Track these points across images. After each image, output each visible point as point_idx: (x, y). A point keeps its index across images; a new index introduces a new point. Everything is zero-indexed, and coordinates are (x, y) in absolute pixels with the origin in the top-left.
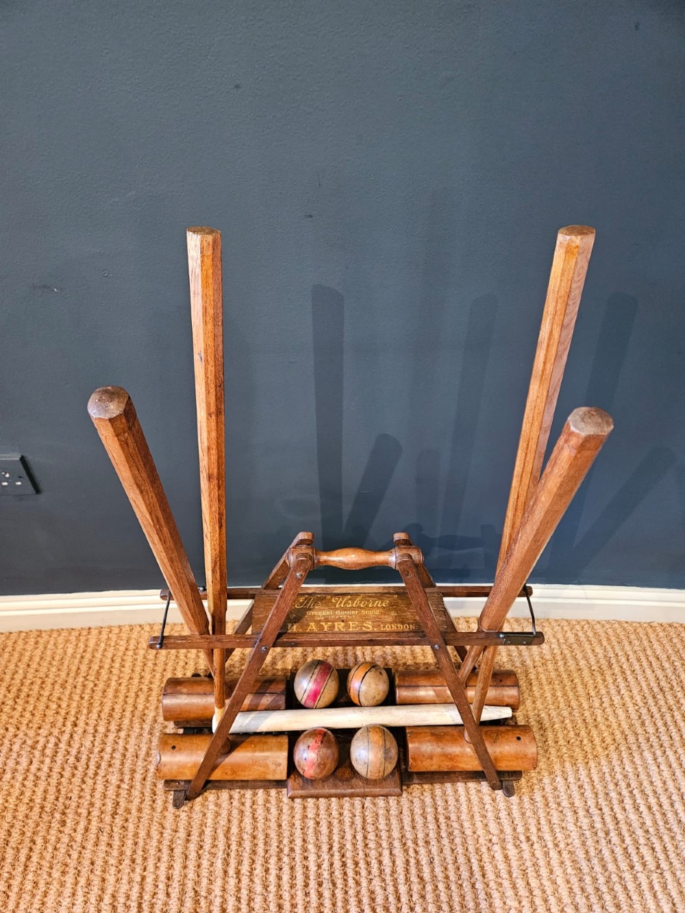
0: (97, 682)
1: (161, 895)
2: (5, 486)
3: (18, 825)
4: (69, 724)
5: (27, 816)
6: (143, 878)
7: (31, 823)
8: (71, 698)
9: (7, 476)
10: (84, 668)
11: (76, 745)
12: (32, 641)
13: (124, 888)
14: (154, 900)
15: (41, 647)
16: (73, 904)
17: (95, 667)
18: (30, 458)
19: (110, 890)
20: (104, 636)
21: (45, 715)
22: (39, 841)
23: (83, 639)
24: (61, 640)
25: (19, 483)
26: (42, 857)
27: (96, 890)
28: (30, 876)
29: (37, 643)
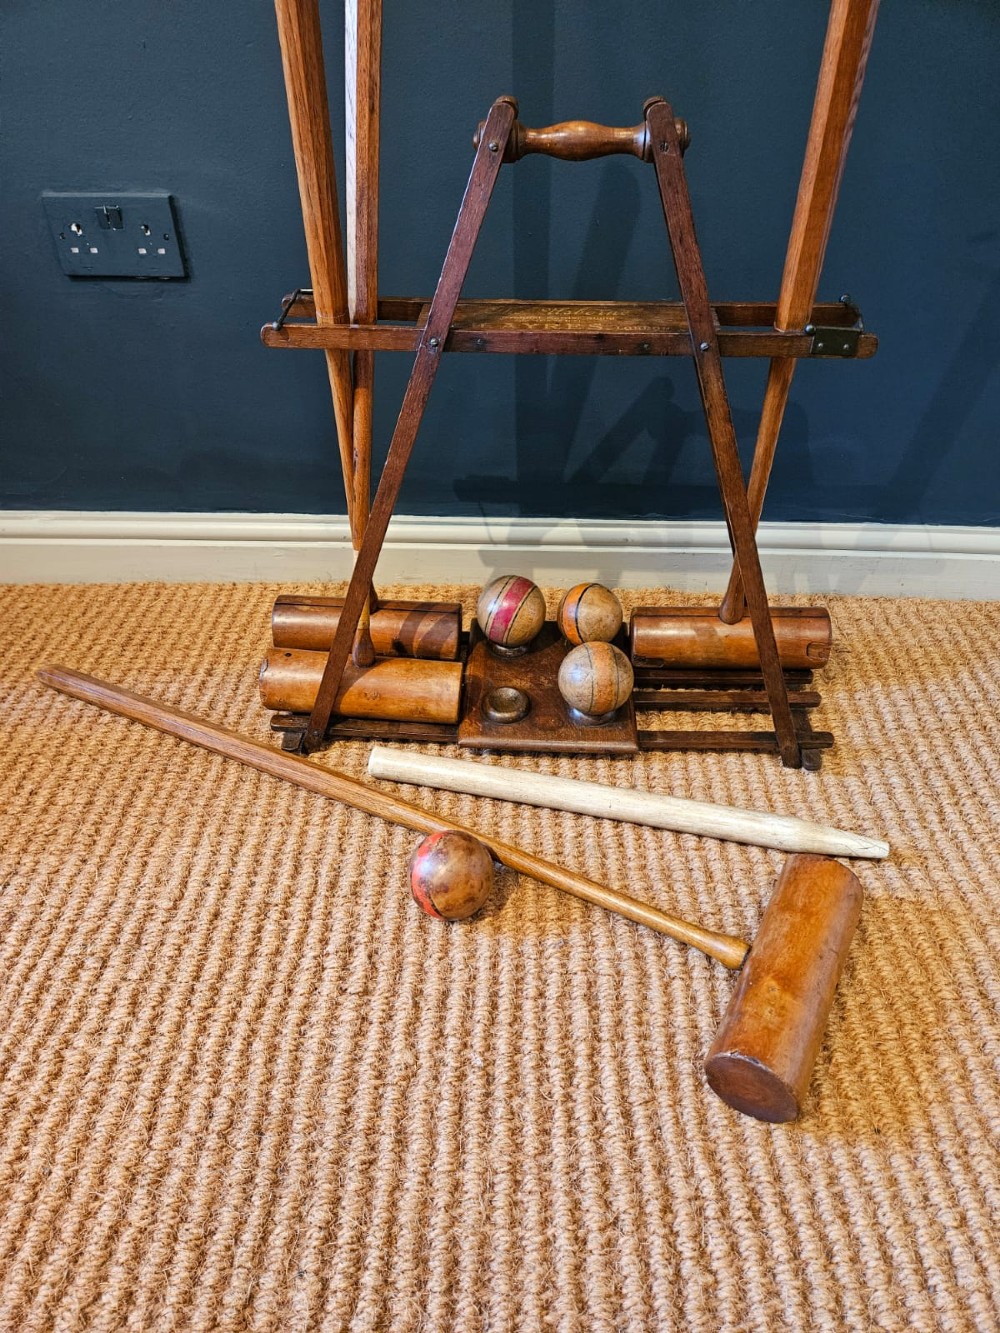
0: (243, 634)
1: (331, 850)
2: (142, 256)
3: (117, 769)
4: (201, 671)
5: (131, 761)
6: (303, 833)
7: (138, 766)
8: (205, 647)
9: (149, 233)
10: (225, 620)
11: (209, 694)
12: (152, 591)
13: (274, 839)
14: (320, 856)
15: (163, 599)
16: (195, 854)
17: (242, 619)
18: (183, 202)
19: (251, 841)
20: (256, 592)
21: (166, 663)
22: (148, 787)
23: (224, 593)
24: (194, 592)
25: (162, 251)
26: (150, 804)
27: (230, 841)
28: (131, 821)
29: (158, 595)
